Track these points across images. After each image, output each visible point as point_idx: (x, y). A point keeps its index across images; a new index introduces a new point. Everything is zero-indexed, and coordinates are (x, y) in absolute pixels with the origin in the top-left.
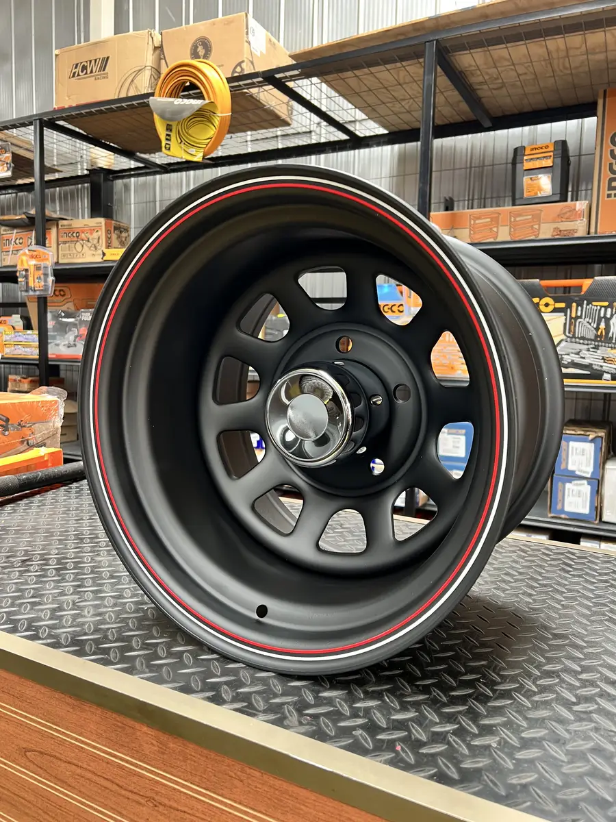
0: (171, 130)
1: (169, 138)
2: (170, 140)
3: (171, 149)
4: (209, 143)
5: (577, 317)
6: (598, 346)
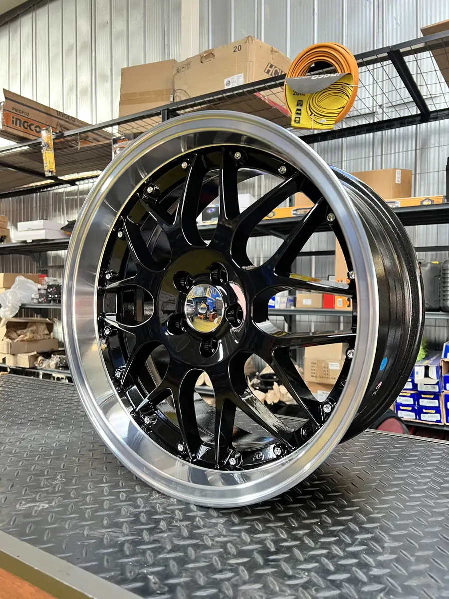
0: (301, 105)
1: (299, 112)
2: (300, 114)
3: (301, 122)
4: (341, 111)
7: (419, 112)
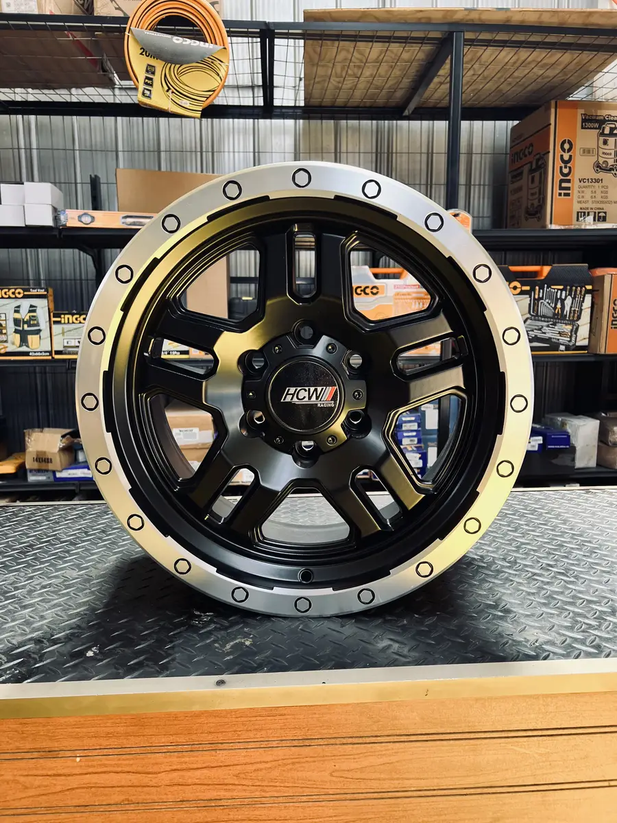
2: (151, 85)
5: (540, 299)
6: (556, 323)
7: (261, 104)
